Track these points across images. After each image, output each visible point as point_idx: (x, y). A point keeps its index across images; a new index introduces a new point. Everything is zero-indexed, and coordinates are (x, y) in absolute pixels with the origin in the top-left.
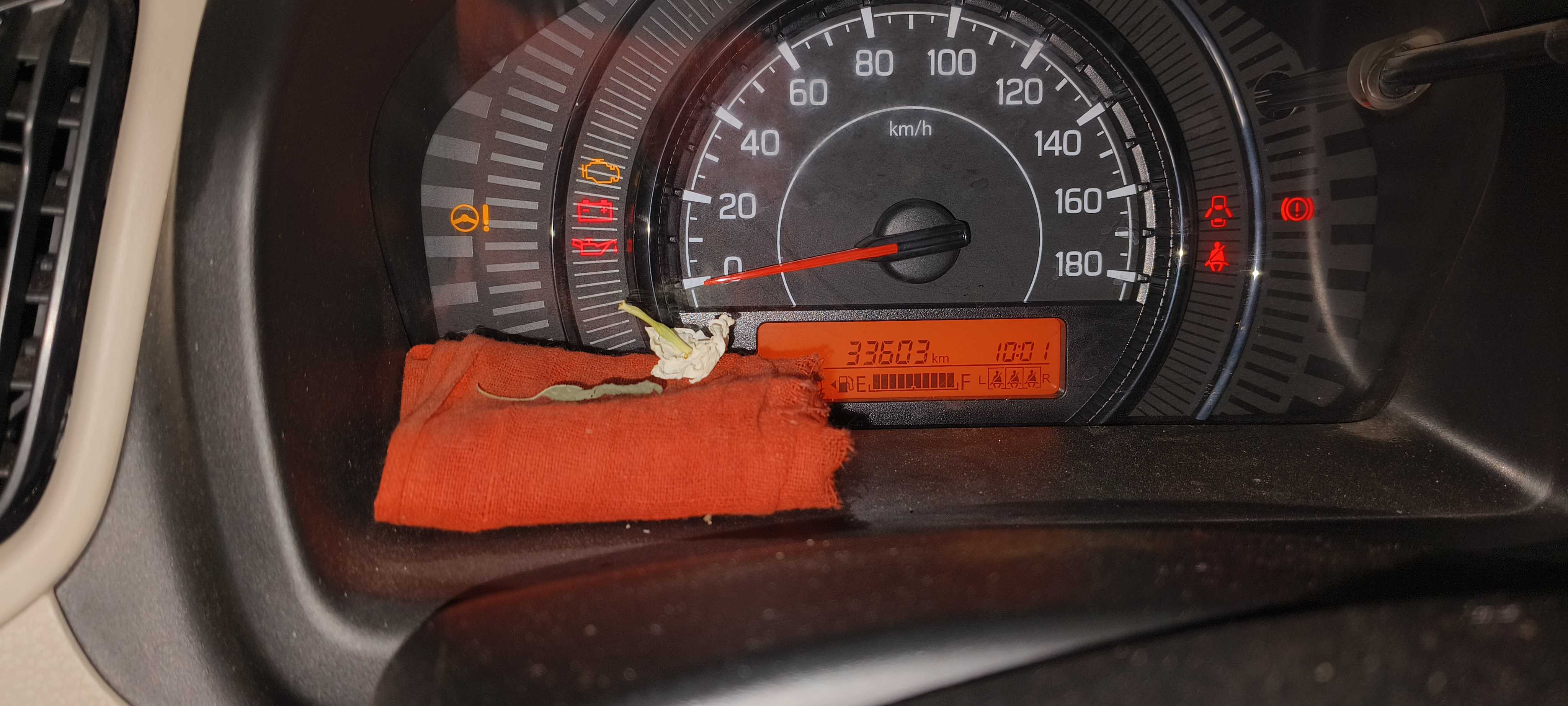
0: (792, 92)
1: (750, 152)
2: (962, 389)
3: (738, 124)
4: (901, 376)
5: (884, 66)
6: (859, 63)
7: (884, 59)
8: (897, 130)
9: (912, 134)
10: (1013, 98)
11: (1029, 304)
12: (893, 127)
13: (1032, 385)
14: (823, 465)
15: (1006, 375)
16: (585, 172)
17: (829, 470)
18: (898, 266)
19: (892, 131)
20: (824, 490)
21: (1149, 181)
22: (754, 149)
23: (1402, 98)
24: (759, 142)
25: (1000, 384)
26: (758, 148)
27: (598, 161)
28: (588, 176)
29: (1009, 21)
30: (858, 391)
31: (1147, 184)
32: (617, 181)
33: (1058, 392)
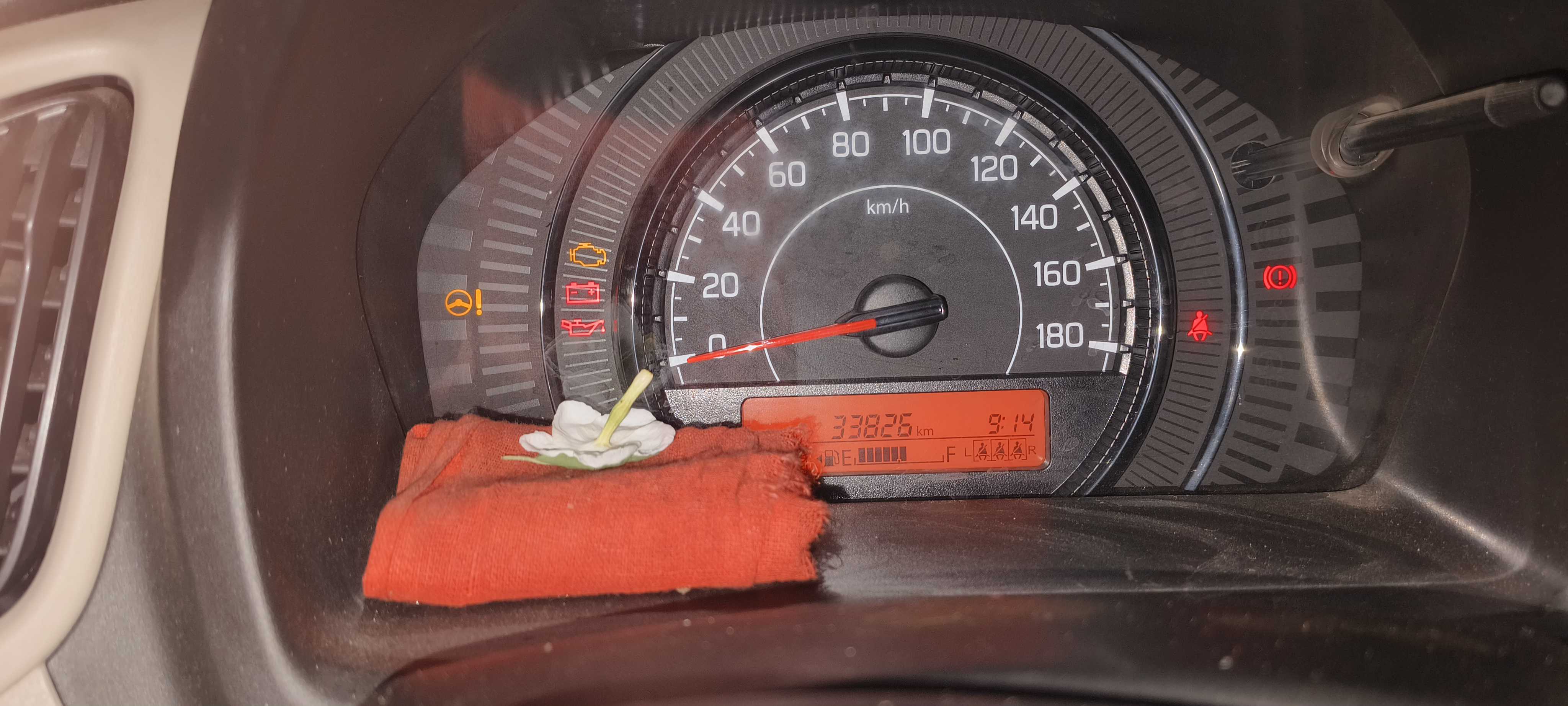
0: (772, 173)
1: (730, 234)
2: (948, 461)
3: (718, 206)
4: (886, 450)
5: (860, 147)
6: (836, 144)
7: (860, 140)
8: (875, 208)
9: (890, 212)
10: (987, 175)
11: (1013, 376)
12: (870, 206)
13: (1018, 456)
14: (799, 536)
15: (992, 446)
16: (573, 256)
17: (805, 542)
18: (878, 341)
19: (870, 209)
20: (801, 561)
21: (1127, 253)
22: (735, 230)
23: (1365, 165)
24: (740, 223)
25: (986, 456)
26: (739, 229)
27: (585, 245)
28: (576, 260)
29: (981, 101)
30: (844, 464)
31: (1125, 255)
32: (604, 263)
33: (1043, 464)
